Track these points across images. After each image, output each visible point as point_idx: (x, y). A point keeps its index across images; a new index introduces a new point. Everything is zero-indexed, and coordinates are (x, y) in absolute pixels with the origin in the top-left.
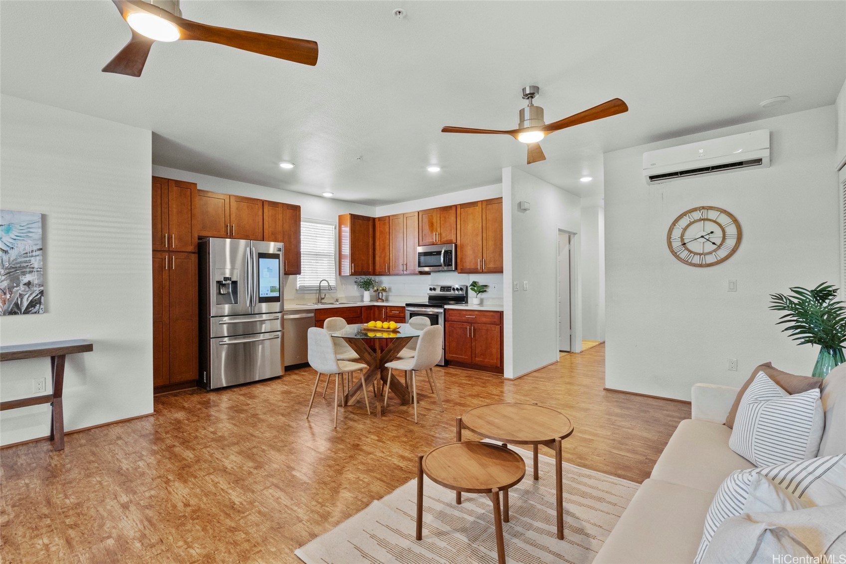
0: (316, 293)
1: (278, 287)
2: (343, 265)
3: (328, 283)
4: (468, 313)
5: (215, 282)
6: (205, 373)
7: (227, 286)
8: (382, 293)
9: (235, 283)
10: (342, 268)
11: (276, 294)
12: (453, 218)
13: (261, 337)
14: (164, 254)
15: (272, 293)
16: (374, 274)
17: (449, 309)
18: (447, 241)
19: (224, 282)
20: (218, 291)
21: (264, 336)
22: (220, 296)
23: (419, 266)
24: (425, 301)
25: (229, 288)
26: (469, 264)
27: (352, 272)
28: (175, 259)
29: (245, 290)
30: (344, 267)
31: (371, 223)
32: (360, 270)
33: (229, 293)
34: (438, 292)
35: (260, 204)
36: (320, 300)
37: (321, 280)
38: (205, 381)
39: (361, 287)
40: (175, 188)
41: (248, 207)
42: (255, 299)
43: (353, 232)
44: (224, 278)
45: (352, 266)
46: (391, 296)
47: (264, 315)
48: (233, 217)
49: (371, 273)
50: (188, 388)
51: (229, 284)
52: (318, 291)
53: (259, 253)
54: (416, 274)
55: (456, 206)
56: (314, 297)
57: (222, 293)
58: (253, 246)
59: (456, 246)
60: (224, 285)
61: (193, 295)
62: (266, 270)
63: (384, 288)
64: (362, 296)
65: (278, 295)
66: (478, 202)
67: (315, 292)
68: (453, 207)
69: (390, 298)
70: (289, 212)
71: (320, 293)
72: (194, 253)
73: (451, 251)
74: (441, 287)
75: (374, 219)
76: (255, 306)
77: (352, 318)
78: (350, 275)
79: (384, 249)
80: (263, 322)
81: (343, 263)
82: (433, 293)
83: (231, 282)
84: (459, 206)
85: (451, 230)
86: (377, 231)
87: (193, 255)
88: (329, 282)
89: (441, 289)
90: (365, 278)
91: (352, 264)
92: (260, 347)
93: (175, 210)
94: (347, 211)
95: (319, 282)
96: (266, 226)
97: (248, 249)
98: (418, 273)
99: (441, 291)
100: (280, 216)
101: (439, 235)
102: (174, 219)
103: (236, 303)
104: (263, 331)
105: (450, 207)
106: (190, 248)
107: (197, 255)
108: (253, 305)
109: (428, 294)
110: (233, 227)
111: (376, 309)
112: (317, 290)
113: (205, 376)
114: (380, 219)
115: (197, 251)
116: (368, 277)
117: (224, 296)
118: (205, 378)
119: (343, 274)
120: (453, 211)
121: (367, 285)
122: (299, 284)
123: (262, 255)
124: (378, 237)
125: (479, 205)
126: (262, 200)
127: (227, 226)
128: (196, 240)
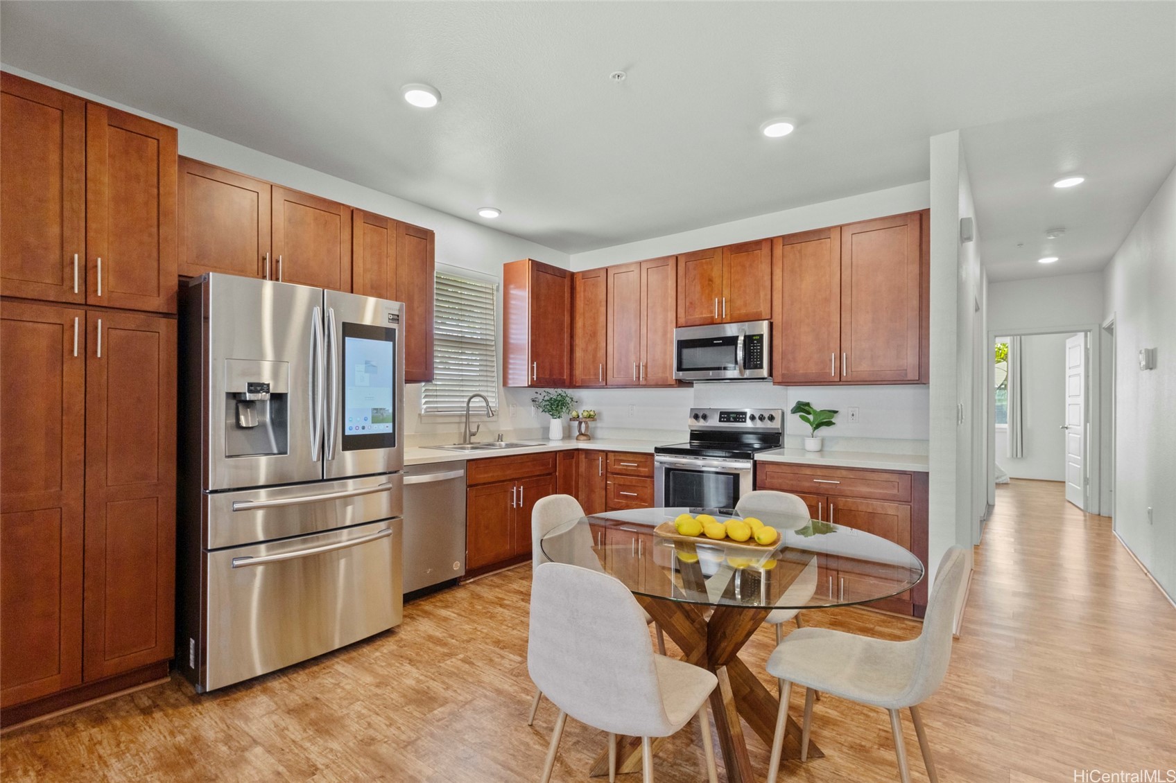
0: (459, 423)
1: (391, 411)
2: (511, 366)
3: (487, 402)
4: (819, 472)
5: (224, 397)
6: (192, 642)
7: (258, 405)
8: (586, 423)
9: (279, 399)
10: (510, 372)
11: (386, 428)
12: (765, 267)
13: (344, 538)
14: (71, 311)
15: (376, 425)
16: (572, 385)
17: (765, 463)
18: (747, 315)
19: (249, 397)
20: (233, 421)
21: (350, 534)
22: (239, 433)
23: (680, 368)
24: (684, 441)
25: (263, 412)
26: (801, 367)
27: (532, 379)
28: (107, 330)
29: (307, 419)
30: (514, 369)
31: (567, 282)
32: (547, 377)
33: (262, 426)
34: (714, 423)
35: (346, 217)
36: (467, 439)
37: (471, 394)
38: (192, 665)
39: (544, 411)
40: (108, 131)
41: (316, 219)
42: (335, 440)
43: (536, 296)
44: (250, 385)
45: (532, 368)
46: (602, 428)
47: (350, 481)
48: (279, 236)
49: (567, 383)
50: (145, 682)
51: (263, 402)
52: (464, 419)
53: (344, 324)
54: (670, 386)
55: (771, 241)
56: (453, 431)
57: (244, 425)
58: (332, 305)
59: (771, 325)
60: (249, 404)
61: (162, 430)
62: (362, 367)
63: (592, 413)
64: (546, 430)
65: (391, 431)
66: (829, 229)
67: (457, 420)
68: (764, 244)
69: (599, 433)
70: (410, 243)
71: (467, 423)
72: (166, 315)
73: (761, 336)
74: (721, 413)
75: (572, 275)
76: (333, 458)
77: (538, 476)
78: (529, 387)
79: (594, 334)
80: (347, 499)
81: (511, 361)
82: (701, 424)
83: (268, 396)
84: (781, 241)
85: (757, 292)
86: (578, 299)
87: (163, 322)
88: (489, 399)
89: (721, 418)
90: (554, 392)
91: (532, 363)
92: (343, 562)
93: (107, 192)
94: (523, 255)
95: (466, 400)
96: (359, 269)
97: (317, 311)
98: (674, 383)
99: (720, 421)
100: (392, 251)
101: (728, 304)
102: (104, 216)
103: (283, 452)
104: (348, 523)
105: (758, 243)
106: (157, 302)
107: (174, 322)
108: (328, 456)
109: (690, 426)
110: (278, 262)
111: (582, 457)
112: (461, 416)
113: (192, 651)
114: (585, 274)
115: (175, 311)
116: (559, 391)
117: (250, 432)
118: (192, 657)
119: (511, 384)
120: (766, 249)
121: (555, 407)
122: (426, 403)
123: (352, 330)
124: (582, 311)
125: (832, 236)
126: (348, 207)
127: (264, 259)
128: (173, 282)
